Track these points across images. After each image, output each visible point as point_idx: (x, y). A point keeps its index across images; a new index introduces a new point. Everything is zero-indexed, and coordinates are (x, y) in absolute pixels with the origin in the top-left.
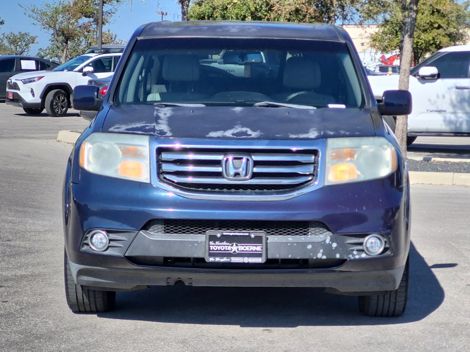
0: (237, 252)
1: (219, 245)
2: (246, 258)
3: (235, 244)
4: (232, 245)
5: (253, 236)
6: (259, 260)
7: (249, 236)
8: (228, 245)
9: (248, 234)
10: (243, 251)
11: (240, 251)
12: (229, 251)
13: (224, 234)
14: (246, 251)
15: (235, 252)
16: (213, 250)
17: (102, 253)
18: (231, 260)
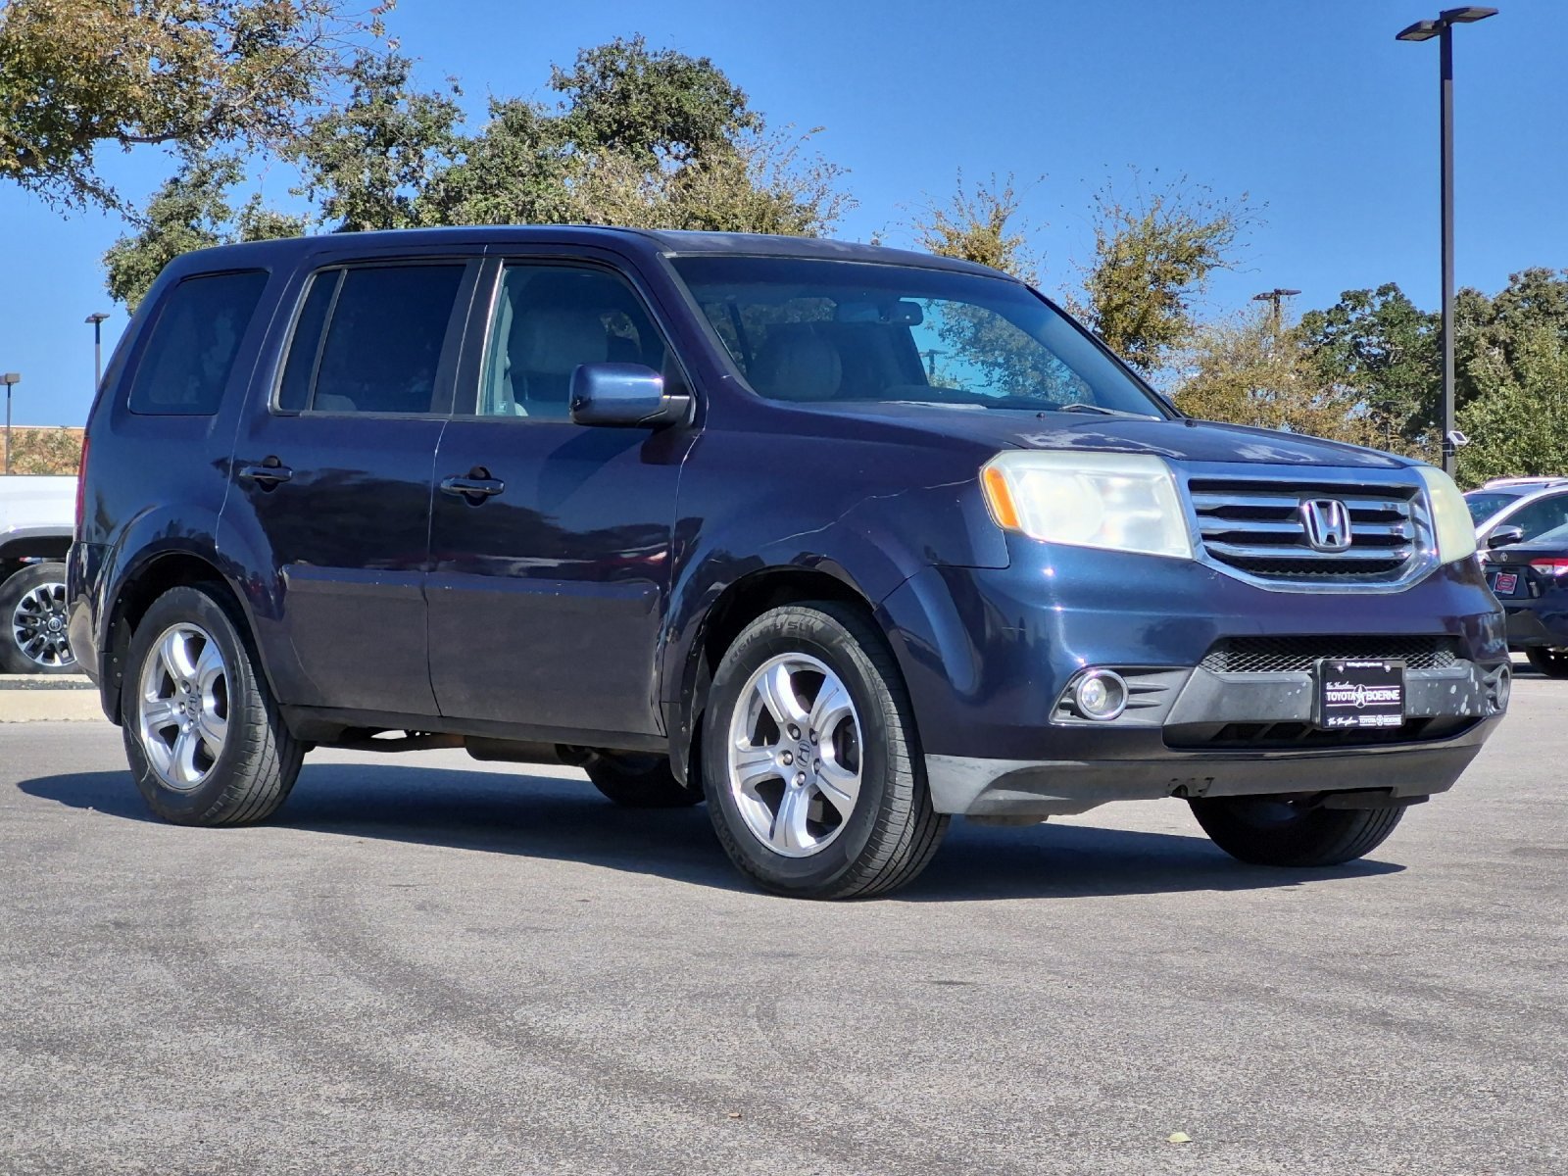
0: (1365, 704)
1: (1339, 691)
2: (1380, 716)
3: (1361, 685)
4: (1357, 690)
5: (1388, 668)
6: (1396, 720)
7: (1382, 668)
8: (1352, 690)
9: (1380, 664)
10: (1373, 701)
11: (1370, 702)
12: (1351, 702)
13: (1349, 664)
14: (1378, 701)
15: (1361, 704)
16: (1332, 702)
17: (1109, 723)
18: (1359, 723)
